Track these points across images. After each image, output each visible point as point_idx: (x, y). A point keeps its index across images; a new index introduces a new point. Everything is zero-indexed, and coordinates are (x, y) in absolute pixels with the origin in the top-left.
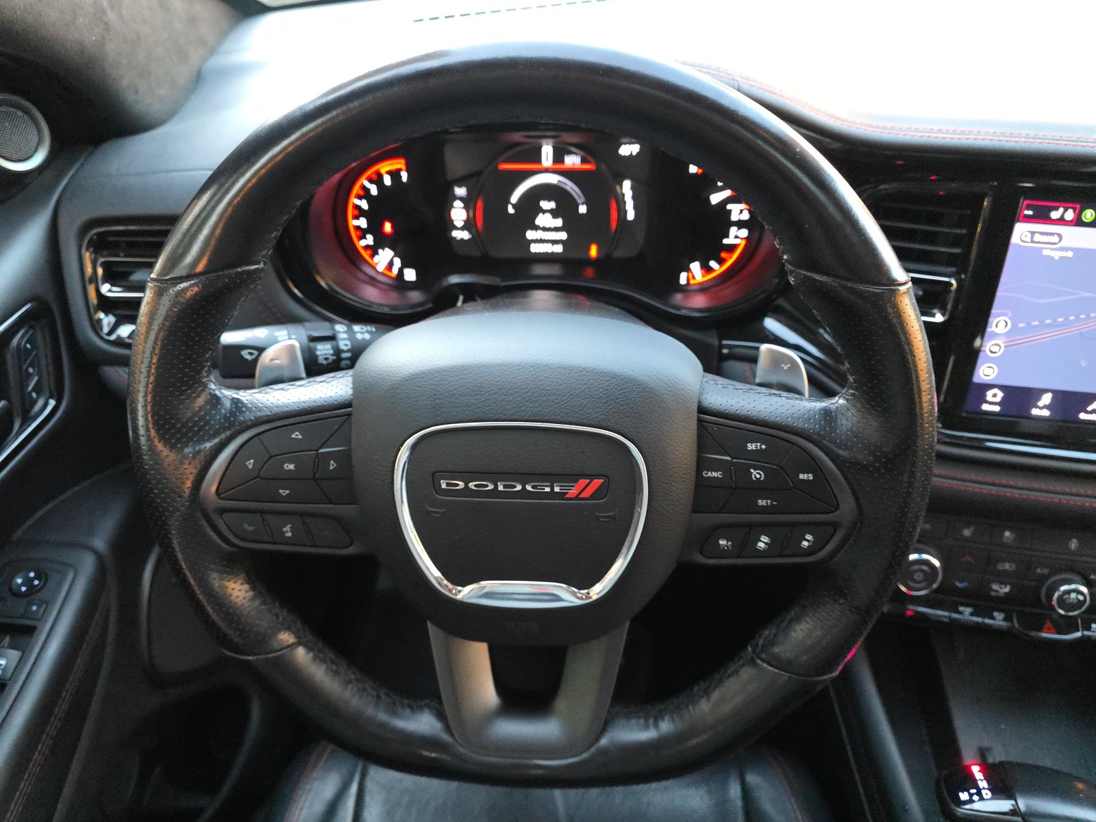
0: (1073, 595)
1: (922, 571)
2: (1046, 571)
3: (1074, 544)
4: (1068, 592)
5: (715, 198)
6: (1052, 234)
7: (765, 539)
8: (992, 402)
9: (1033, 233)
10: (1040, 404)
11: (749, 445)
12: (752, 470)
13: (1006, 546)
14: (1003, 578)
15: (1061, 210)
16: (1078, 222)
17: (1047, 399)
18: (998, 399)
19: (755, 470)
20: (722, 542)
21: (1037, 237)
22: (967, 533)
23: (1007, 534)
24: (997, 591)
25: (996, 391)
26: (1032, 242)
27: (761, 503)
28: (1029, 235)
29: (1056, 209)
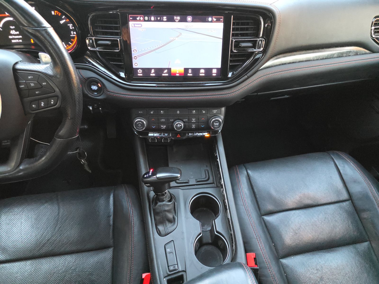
0: (179, 125)
1: (140, 124)
2: (173, 120)
3: (178, 112)
4: (177, 124)
5: (62, 22)
6: (139, 24)
7: (42, 103)
8: (140, 74)
9: (134, 24)
10: (152, 72)
11: (29, 77)
12: (31, 84)
13: (162, 115)
14: (163, 123)
15: (139, 17)
16: (145, 21)
17: (153, 71)
18: (141, 72)
19: (31, 83)
20: (33, 106)
21: (136, 25)
22: (152, 113)
23: (162, 111)
24: (163, 127)
25: (140, 70)
26: (135, 27)
27: (37, 93)
28: (133, 25)
29: (138, 17)
